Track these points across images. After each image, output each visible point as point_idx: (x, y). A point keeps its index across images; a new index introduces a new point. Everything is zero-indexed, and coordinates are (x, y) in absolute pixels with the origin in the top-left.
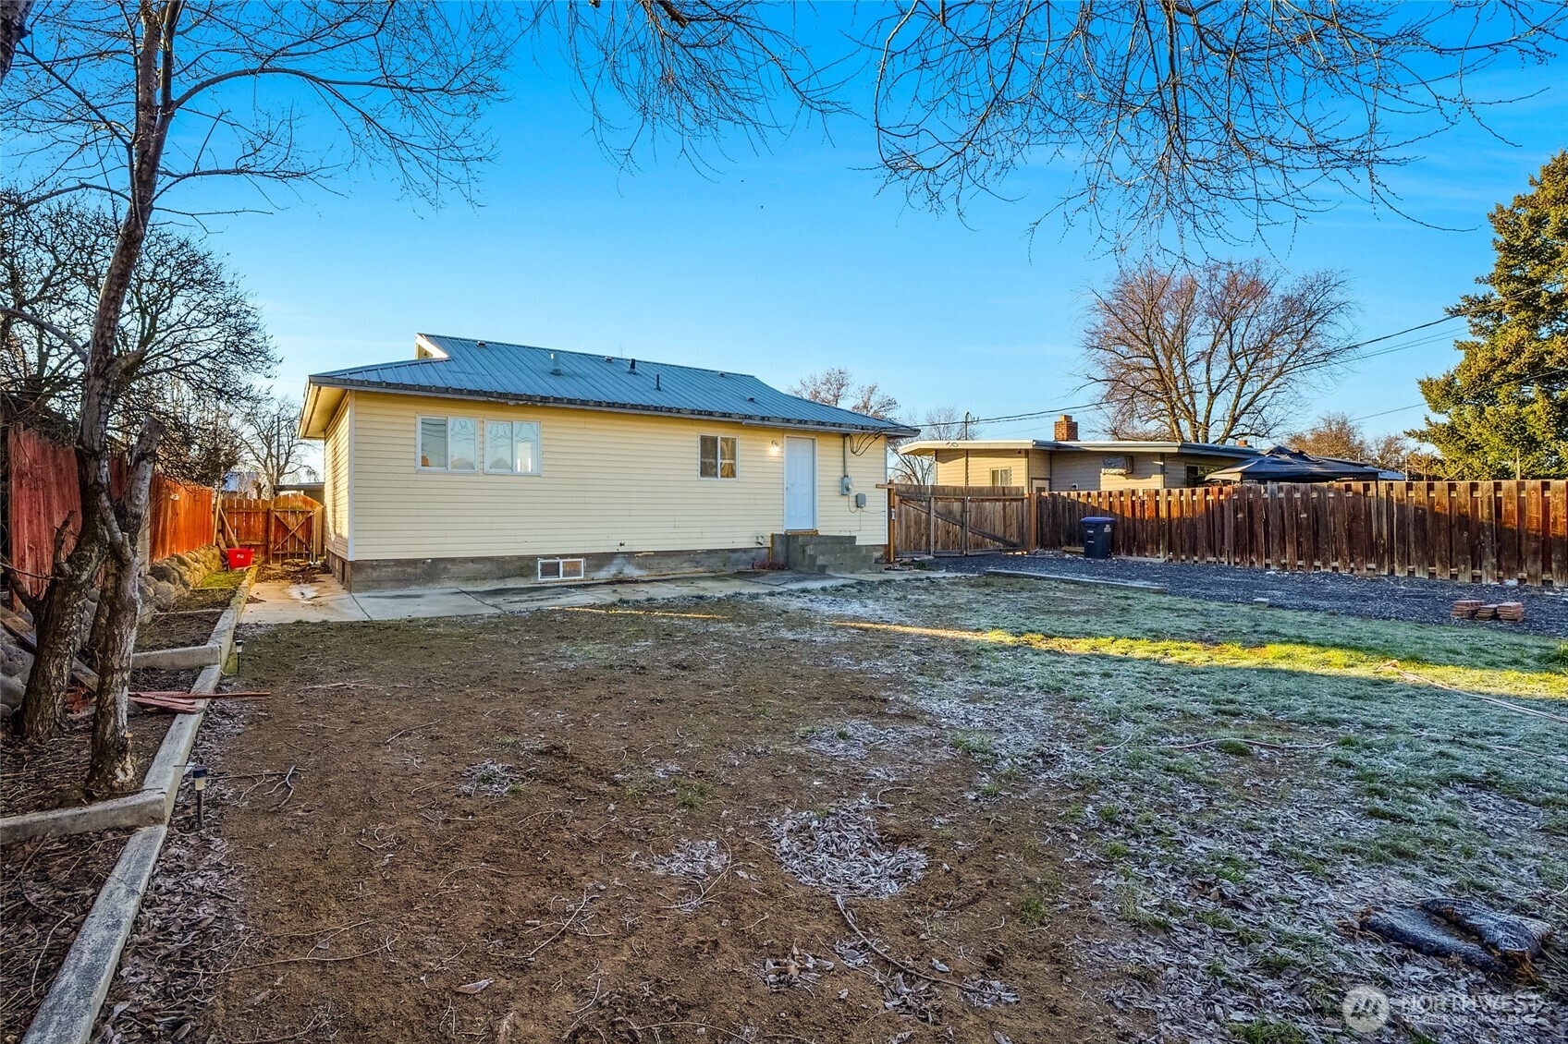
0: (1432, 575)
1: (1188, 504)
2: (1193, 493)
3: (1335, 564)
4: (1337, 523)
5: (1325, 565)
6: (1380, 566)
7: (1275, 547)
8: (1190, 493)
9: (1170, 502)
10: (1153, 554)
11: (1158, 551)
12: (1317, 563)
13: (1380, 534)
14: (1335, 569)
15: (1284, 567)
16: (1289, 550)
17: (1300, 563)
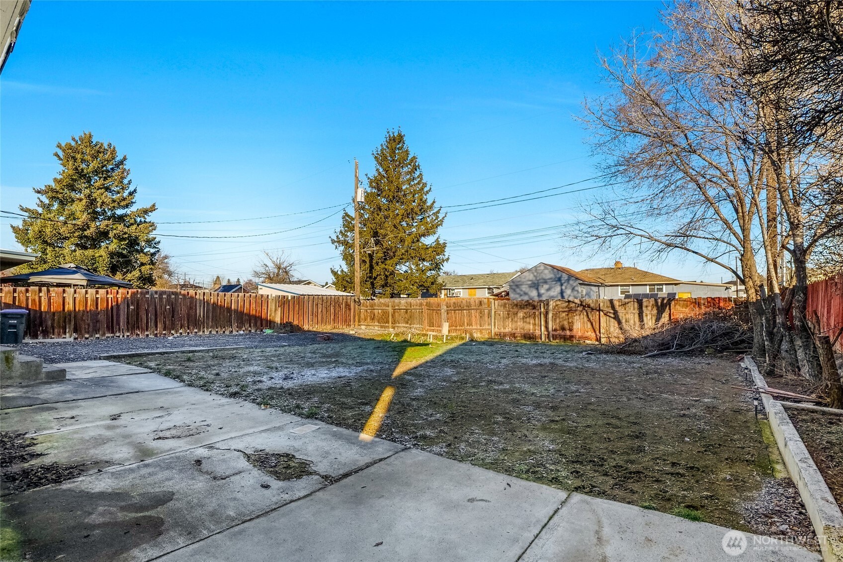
0: (217, 332)
1: (92, 300)
2: (97, 293)
3: (181, 331)
4: (183, 311)
5: (176, 332)
6: (199, 330)
7: (151, 324)
8: (94, 293)
9: (75, 298)
10: (59, 335)
11: (65, 333)
12: (173, 332)
13: (200, 316)
14: (181, 333)
15: (156, 335)
16: (159, 325)
17: (164, 332)
